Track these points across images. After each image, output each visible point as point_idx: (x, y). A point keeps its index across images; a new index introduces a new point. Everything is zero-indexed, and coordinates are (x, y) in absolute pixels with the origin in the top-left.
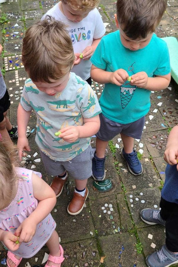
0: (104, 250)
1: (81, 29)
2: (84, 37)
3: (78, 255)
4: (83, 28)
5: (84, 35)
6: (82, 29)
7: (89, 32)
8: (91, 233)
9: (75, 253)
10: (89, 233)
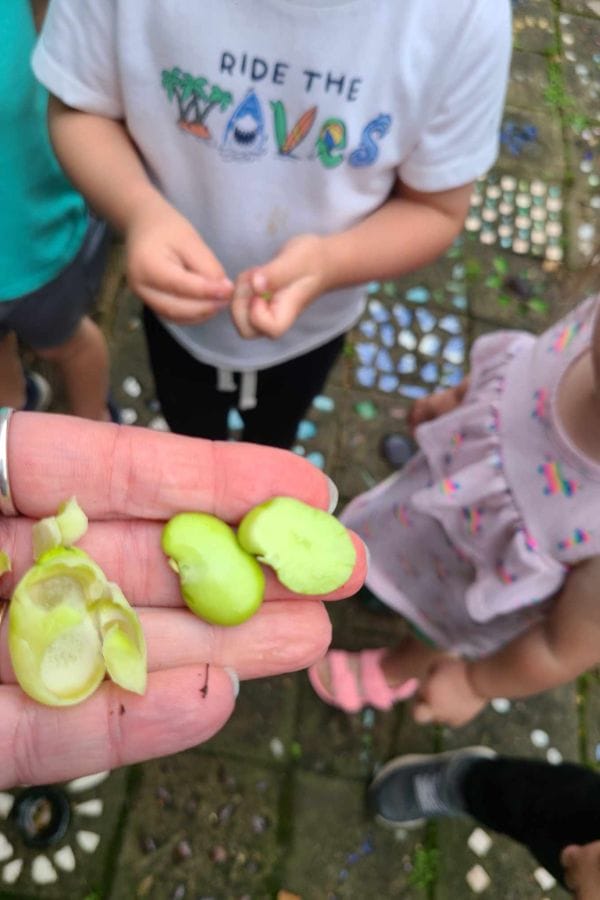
0: (300, 825)
1: (329, 81)
2: (327, 144)
3: (204, 807)
4: (341, 83)
5: (337, 136)
6: (334, 88)
7: (378, 125)
8: (277, 747)
9: (197, 798)
10: (268, 742)
